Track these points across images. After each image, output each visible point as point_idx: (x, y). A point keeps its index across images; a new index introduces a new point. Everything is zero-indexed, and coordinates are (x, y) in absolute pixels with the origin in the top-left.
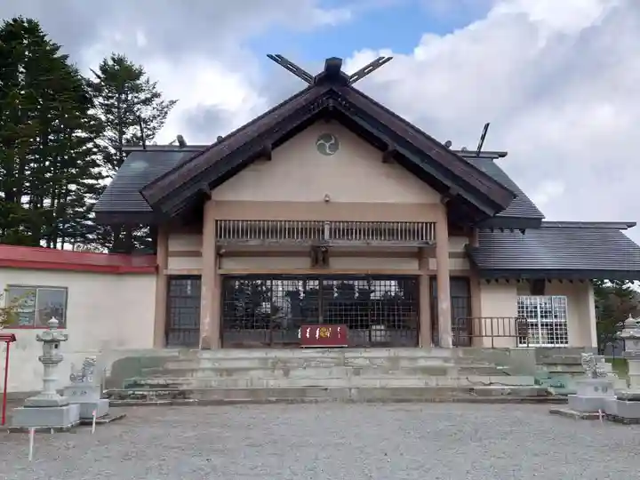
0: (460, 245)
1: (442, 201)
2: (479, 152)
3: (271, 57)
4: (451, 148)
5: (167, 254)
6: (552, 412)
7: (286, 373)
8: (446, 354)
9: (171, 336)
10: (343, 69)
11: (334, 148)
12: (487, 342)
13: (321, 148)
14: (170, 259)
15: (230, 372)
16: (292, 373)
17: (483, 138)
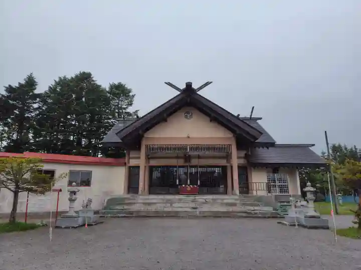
0: (243, 153)
1: (234, 136)
2: (251, 118)
3: (166, 83)
4: (240, 117)
5: (129, 158)
6: (278, 223)
7: (171, 205)
8: (237, 197)
9: (130, 189)
10: (193, 86)
11: (191, 117)
12: (255, 193)
13: (186, 117)
14: (131, 160)
15: (149, 204)
16: (173, 205)
17: (252, 112)
